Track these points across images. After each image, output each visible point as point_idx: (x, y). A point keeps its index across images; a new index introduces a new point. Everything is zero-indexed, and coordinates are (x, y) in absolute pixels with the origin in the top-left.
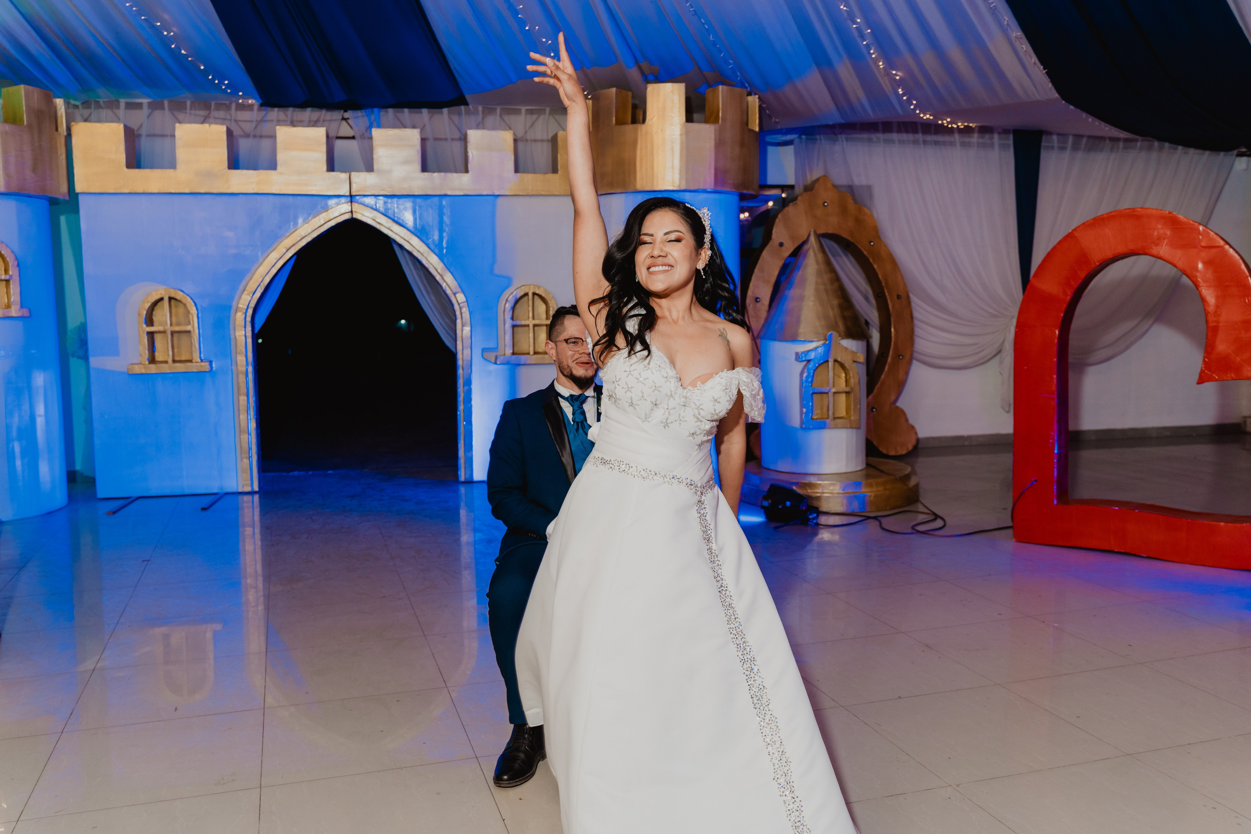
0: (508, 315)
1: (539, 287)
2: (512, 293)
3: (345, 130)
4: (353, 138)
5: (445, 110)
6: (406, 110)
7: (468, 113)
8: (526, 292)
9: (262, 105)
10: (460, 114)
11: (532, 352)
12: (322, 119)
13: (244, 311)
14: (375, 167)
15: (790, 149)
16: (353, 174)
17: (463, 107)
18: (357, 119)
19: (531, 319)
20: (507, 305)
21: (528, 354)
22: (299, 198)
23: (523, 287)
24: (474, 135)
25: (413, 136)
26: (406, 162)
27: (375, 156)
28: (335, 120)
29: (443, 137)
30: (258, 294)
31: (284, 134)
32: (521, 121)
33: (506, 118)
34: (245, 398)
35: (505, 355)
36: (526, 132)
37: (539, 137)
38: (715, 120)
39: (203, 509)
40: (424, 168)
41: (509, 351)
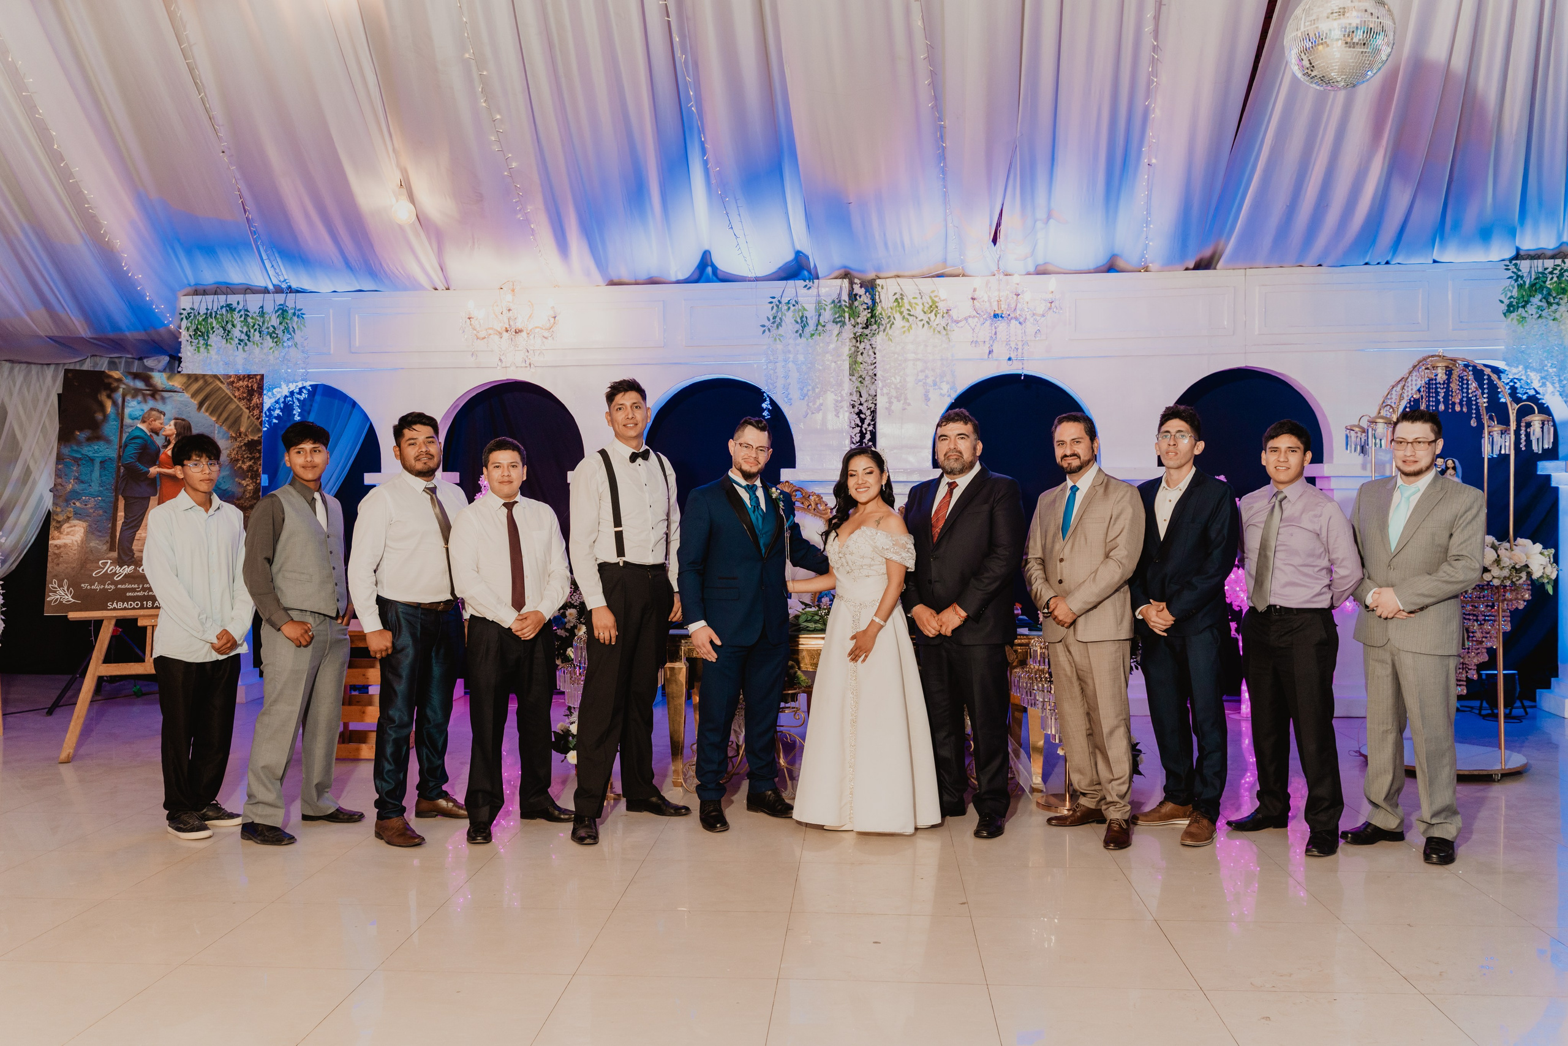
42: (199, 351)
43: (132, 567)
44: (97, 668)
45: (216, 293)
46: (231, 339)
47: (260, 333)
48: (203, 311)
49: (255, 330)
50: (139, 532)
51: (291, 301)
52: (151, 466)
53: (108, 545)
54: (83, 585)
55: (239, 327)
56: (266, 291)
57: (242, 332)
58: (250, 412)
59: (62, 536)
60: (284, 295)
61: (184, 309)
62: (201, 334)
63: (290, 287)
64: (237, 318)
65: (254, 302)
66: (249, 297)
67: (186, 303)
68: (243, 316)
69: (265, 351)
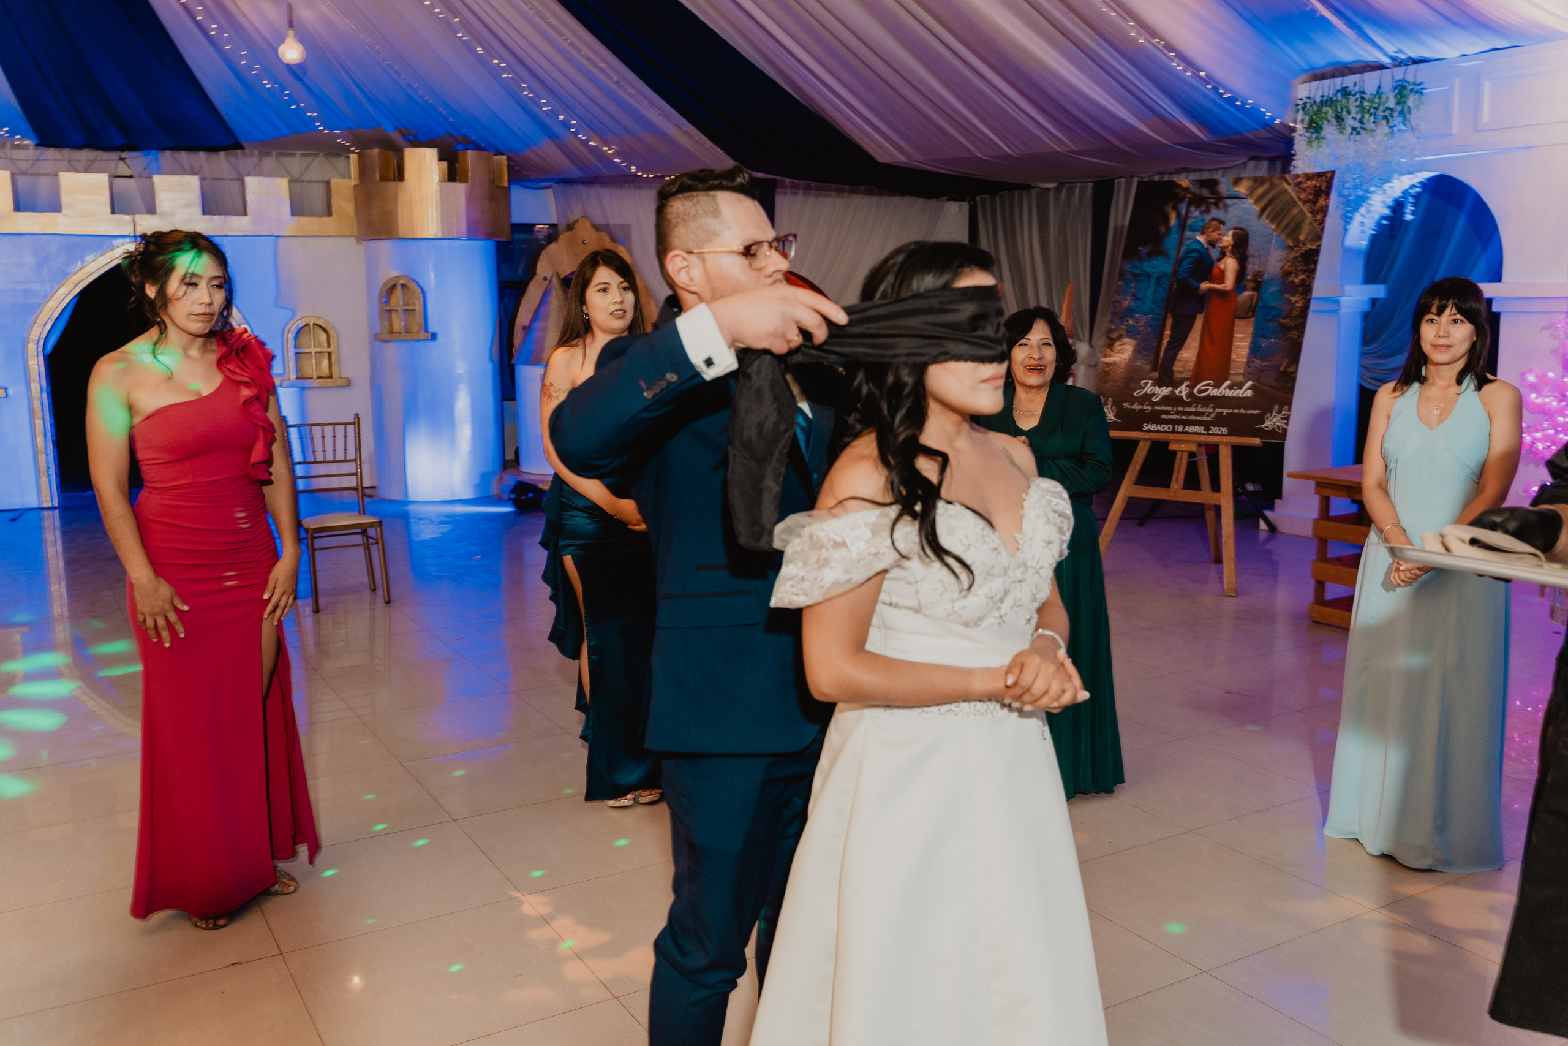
0: (291, 344)
1: (319, 318)
2: (294, 324)
3: (123, 169)
4: (131, 177)
5: (222, 153)
6: (183, 153)
7: (245, 155)
8: (308, 323)
9: (38, 145)
10: (236, 156)
11: (315, 377)
12: (99, 159)
13: (36, 342)
14: (158, 210)
15: (550, 191)
16: (138, 217)
17: (239, 151)
18: (135, 161)
19: (312, 347)
20: (290, 335)
21: (312, 378)
22: (85, 237)
23: (304, 319)
24: (251, 182)
25: (193, 181)
26: (188, 206)
27: (157, 201)
28: (113, 160)
29: (221, 177)
30: (48, 327)
31: (69, 180)
32: (296, 163)
33: (282, 159)
34: (41, 422)
35: (289, 379)
36: (302, 174)
37: (314, 177)
38: (464, 180)
39: (13, 520)
40: (205, 212)
41: (293, 376)
42: (1311, 146)
43: (1170, 389)
44: (1126, 490)
45: (1333, 76)
46: (1344, 128)
47: (1375, 118)
48: (1318, 100)
49: (1371, 114)
50: (1182, 352)
51: (1411, 74)
52: (1202, 282)
53: (1152, 364)
54: (1124, 404)
55: (1353, 115)
56: (1382, 67)
57: (1354, 119)
58: (1313, 217)
59: (1113, 354)
60: (1403, 68)
61: (1301, 99)
62: (1315, 127)
63: (1410, 58)
64: (1353, 104)
65: (1370, 81)
66: (1368, 75)
67: (1304, 91)
68: (1359, 100)
69: (1378, 139)
